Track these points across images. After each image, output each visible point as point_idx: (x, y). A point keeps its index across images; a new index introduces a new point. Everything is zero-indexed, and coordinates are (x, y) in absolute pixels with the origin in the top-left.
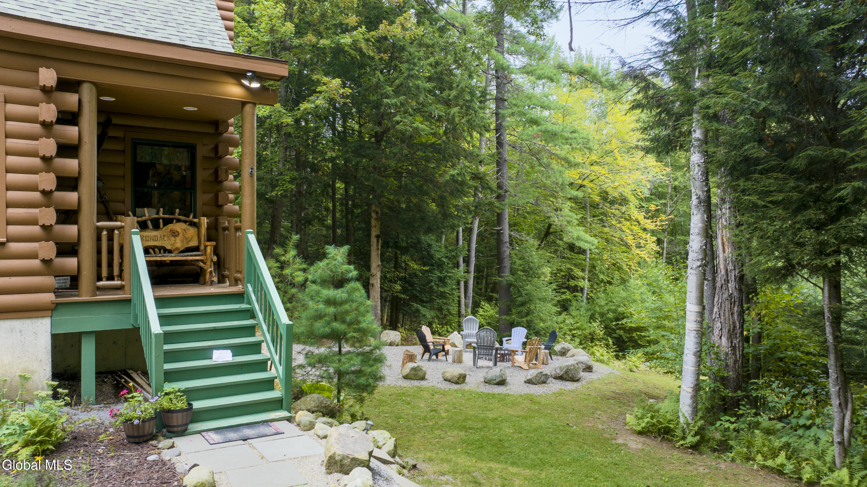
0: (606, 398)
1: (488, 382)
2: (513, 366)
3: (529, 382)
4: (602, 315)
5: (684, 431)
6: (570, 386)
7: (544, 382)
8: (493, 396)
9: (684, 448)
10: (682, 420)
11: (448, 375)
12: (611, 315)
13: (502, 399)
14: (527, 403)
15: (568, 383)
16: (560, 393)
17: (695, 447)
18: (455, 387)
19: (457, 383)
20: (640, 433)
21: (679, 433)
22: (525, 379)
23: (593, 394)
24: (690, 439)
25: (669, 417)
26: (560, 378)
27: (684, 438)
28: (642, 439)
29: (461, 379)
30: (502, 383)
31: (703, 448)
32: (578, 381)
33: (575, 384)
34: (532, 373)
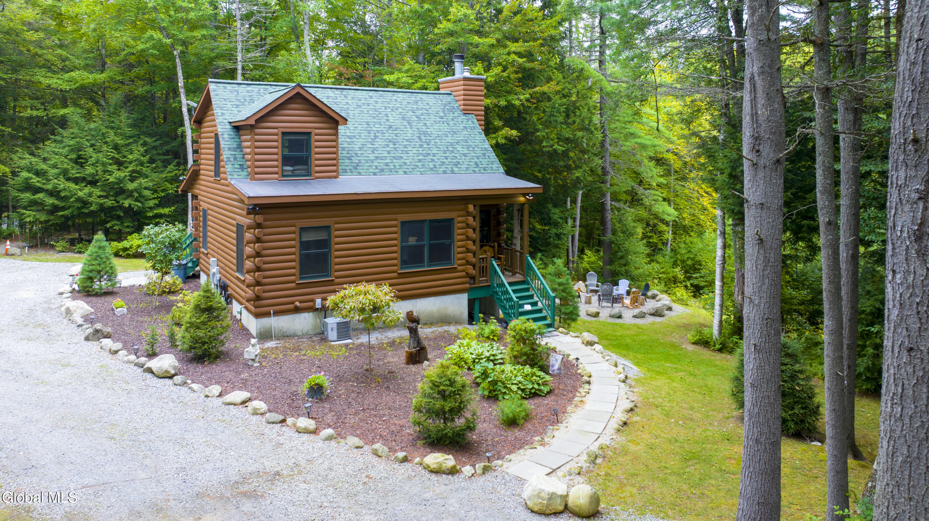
0: (679, 326)
1: (612, 316)
2: (623, 306)
3: (635, 317)
4: (683, 262)
5: (714, 343)
6: (658, 319)
7: (644, 317)
8: (616, 324)
9: (714, 350)
10: (714, 337)
11: (589, 312)
12: (690, 262)
13: (621, 326)
14: (635, 328)
15: (657, 318)
16: (653, 324)
17: (720, 350)
18: (594, 319)
19: (595, 317)
20: (694, 343)
21: (712, 343)
22: (632, 315)
23: (672, 324)
24: (718, 346)
25: (708, 336)
26: (653, 315)
27: (715, 346)
28: (694, 346)
29: (597, 315)
30: (620, 317)
31: (724, 351)
32: (663, 316)
33: (662, 318)
34: (636, 311)
